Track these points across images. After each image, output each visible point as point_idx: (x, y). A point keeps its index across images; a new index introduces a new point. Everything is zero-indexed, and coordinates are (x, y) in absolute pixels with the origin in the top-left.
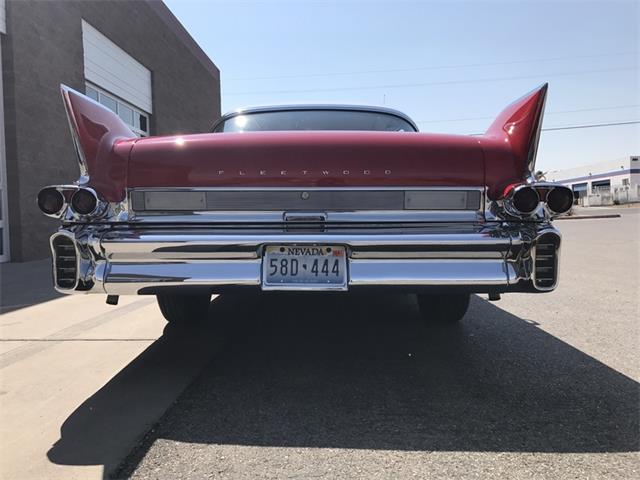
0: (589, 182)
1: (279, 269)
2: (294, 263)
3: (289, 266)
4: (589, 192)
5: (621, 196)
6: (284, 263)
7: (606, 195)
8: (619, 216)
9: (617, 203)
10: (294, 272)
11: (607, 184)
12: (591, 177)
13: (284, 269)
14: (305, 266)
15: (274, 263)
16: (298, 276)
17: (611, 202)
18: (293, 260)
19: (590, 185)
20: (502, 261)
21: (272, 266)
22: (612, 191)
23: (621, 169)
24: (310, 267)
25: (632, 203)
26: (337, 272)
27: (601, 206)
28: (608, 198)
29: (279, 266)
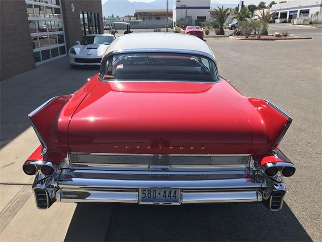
0: (299, 10)
1: (147, 195)
2: (154, 192)
3: (152, 194)
4: (298, 17)
5: (314, 19)
6: (149, 192)
7: (306, 18)
8: (311, 38)
9: (311, 23)
10: (154, 196)
11: (307, 12)
12: (300, 7)
13: (149, 195)
14: (160, 194)
15: (144, 192)
16: (156, 199)
17: (308, 23)
18: (154, 191)
19: (299, 12)
20: (255, 192)
21: (143, 193)
22: (310, 16)
23: (316, 4)
24: (162, 194)
25: (319, 23)
26: (176, 197)
27: (303, 24)
28: (307, 20)
29: (147, 194)
